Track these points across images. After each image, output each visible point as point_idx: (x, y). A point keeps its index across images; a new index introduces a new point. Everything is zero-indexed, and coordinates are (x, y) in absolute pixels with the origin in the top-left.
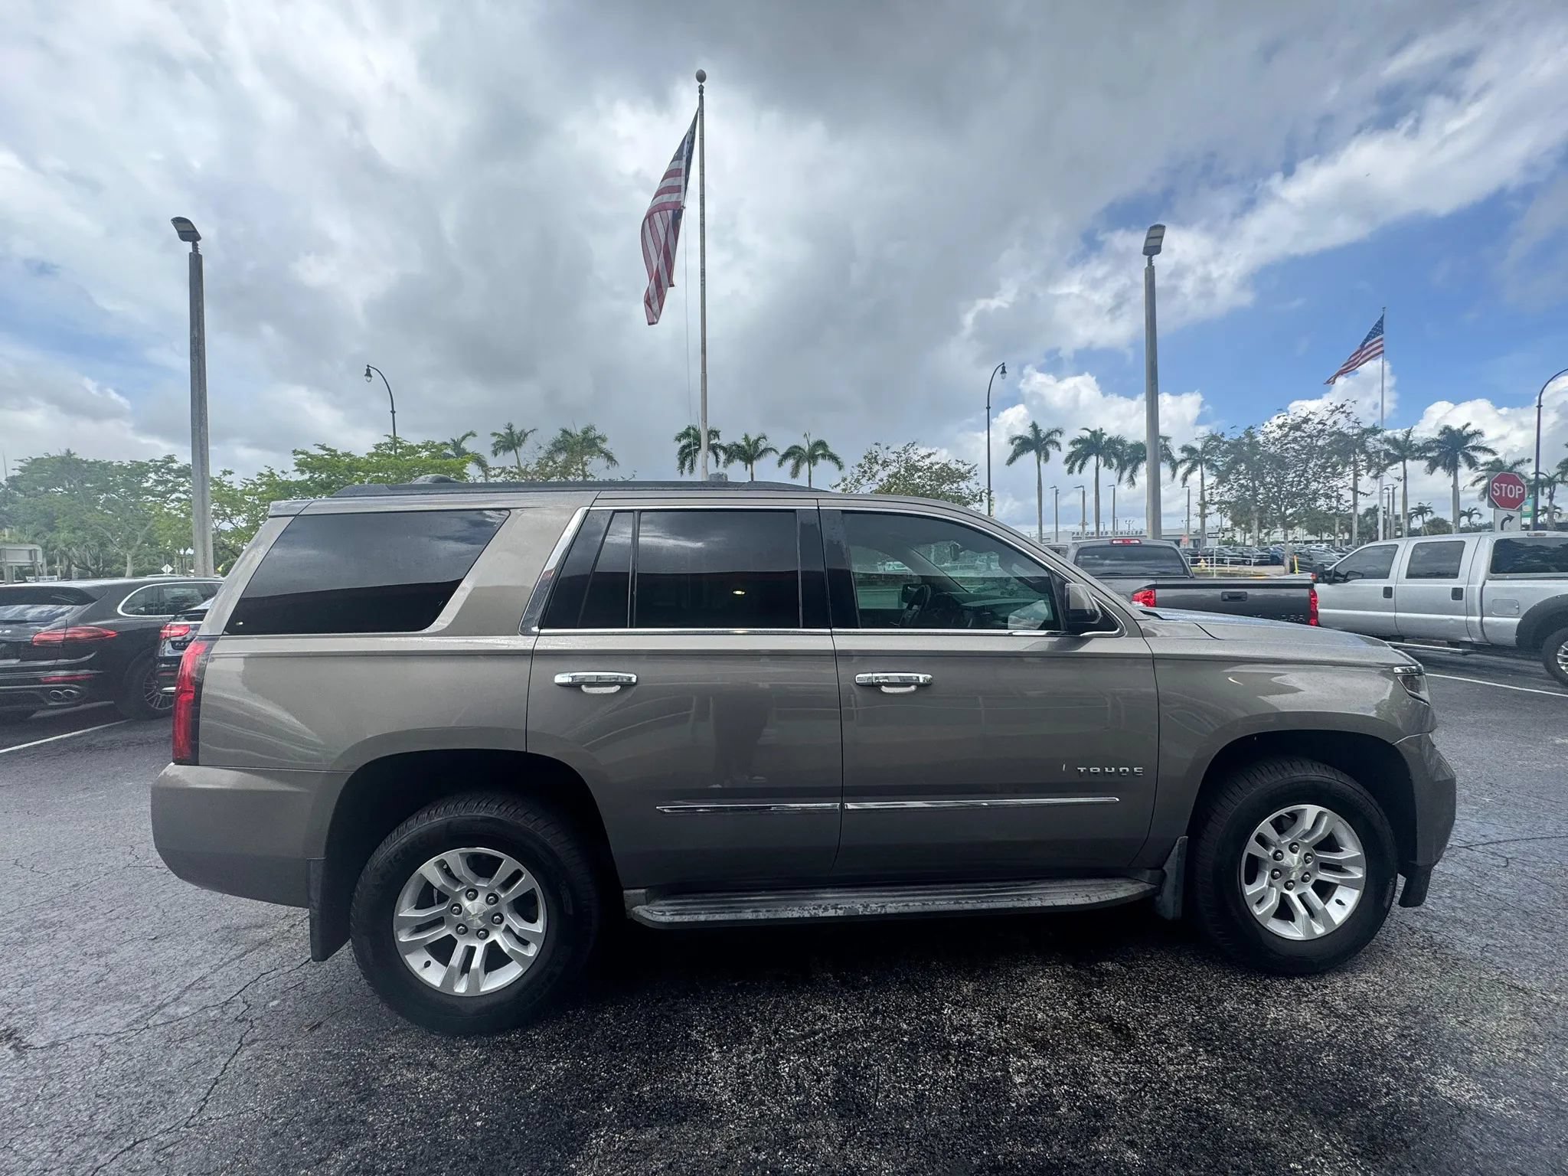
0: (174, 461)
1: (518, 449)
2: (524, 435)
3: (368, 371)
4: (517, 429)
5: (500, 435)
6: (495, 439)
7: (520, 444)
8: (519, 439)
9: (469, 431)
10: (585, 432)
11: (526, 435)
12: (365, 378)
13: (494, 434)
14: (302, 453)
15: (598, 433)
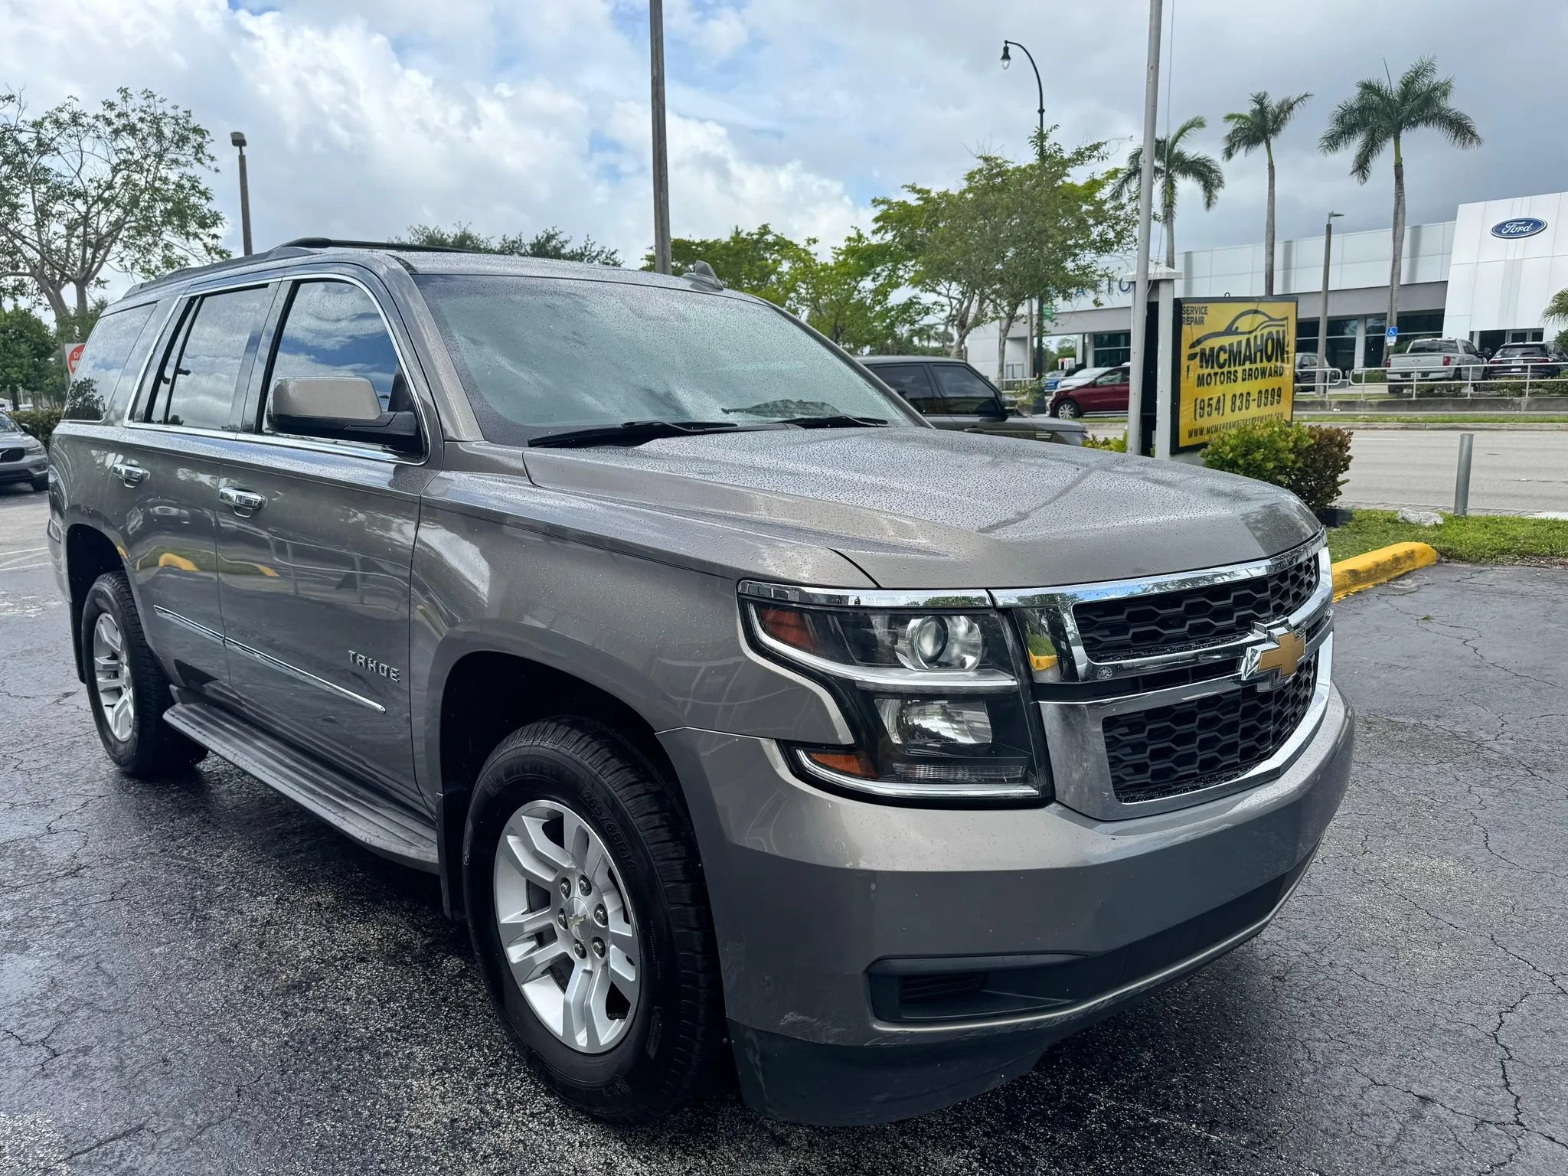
0: (769, 232)
1: (1272, 141)
2: (1287, 107)
3: (1006, 49)
4: (1273, 102)
5: (1240, 117)
6: (1231, 126)
7: (1275, 131)
8: (1275, 121)
9: (1191, 118)
10: (1408, 84)
11: (1291, 107)
12: (1001, 62)
13: (1230, 117)
14: (883, 202)
15: (1438, 78)
